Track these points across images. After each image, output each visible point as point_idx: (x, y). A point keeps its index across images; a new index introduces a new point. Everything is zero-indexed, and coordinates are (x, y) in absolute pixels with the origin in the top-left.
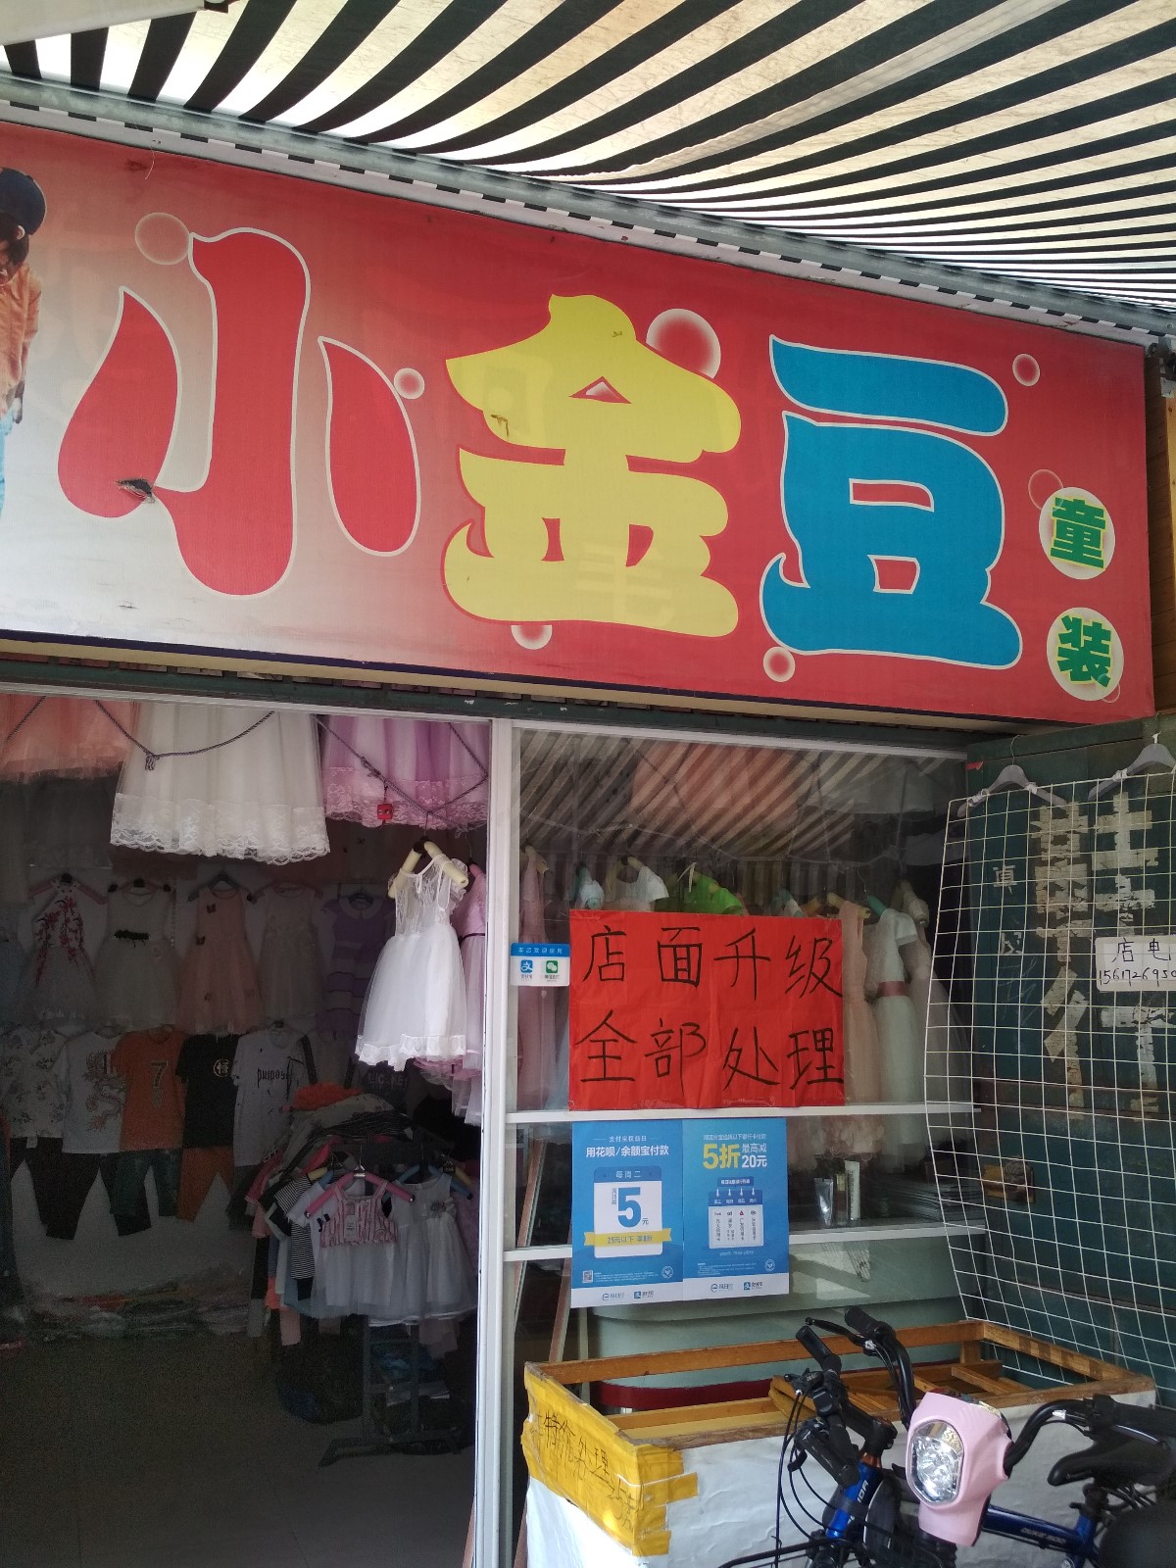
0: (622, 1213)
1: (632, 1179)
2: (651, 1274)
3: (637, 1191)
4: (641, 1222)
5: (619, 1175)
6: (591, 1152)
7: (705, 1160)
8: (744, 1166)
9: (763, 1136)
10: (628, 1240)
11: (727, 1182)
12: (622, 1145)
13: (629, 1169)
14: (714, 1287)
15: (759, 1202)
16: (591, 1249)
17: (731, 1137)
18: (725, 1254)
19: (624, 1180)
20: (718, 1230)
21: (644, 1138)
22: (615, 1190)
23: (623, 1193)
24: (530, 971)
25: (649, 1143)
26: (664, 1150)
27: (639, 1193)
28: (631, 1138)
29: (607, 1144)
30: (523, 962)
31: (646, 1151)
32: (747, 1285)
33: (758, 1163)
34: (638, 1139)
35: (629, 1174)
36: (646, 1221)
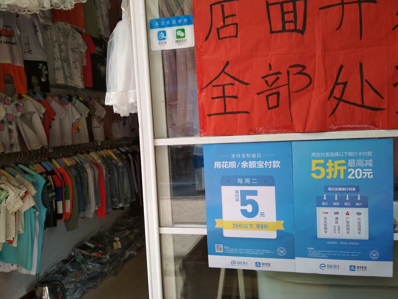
0: (244, 208)
1: (251, 185)
2: (268, 251)
3: (255, 193)
4: (259, 215)
5: (240, 181)
6: (217, 165)
7: (313, 172)
8: (350, 177)
9: (370, 154)
10: (249, 226)
11: (333, 189)
12: (242, 160)
13: (247, 177)
14: (322, 266)
15: (365, 205)
16: (221, 230)
17: (337, 154)
18: (332, 243)
19: (244, 184)
20: (325, 225)
21: (259, 155)
22: (237, 192)
23: (244, 194)
24: (165, 39)
25: (263, 159)
26: (276, 164)
27: (257, 195)
28: (248, 155)
29: (230, 160)
30: (159, 33)
31: (261, 165)
32: (352, 268)
33: (363, 175)
34: (254, 156)
35: (247, 181)
36: (263, 214)
